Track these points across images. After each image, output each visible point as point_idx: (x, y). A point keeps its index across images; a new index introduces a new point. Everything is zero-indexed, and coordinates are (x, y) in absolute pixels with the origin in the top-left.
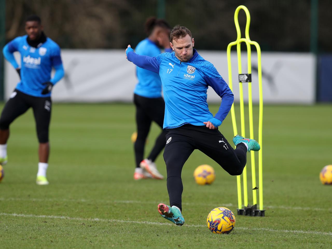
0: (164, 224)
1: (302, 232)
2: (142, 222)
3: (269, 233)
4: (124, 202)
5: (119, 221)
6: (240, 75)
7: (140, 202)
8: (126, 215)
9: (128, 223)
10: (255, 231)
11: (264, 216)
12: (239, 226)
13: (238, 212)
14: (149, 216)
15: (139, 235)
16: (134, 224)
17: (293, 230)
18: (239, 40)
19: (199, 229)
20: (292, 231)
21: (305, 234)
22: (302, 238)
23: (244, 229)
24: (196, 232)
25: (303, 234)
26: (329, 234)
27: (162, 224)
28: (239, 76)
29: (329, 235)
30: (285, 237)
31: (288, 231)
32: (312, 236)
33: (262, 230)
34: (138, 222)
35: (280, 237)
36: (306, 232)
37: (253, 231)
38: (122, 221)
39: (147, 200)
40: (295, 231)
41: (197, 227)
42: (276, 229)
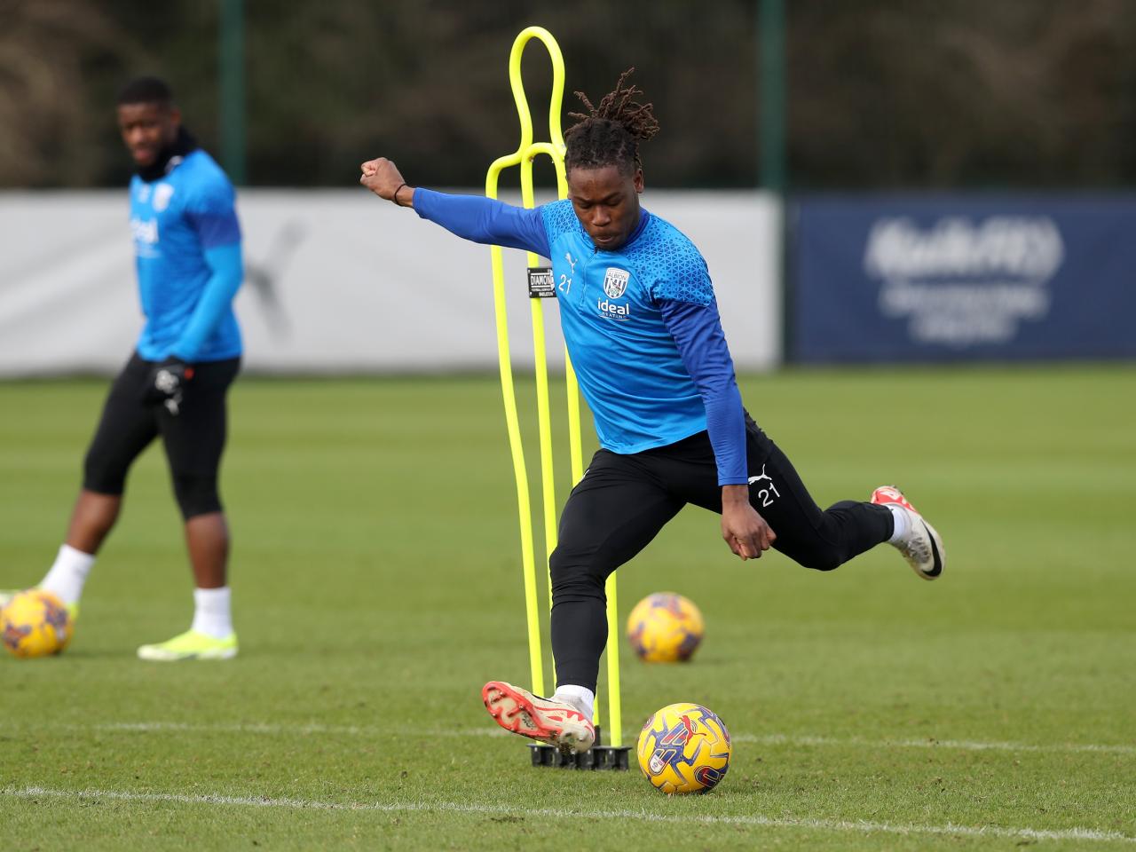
0: (275, 802)
1: (763, 820)
2: (199, 799)
3: (647, 828)
4: (127, 727)
5: (114, 795)
6: (533, 270)
7: (184, 726)
8: (138, 774)
9: (148, 801)
10: (597, 821)
11: (627, 767)
12: (540, 806)
13: (534, 756)
14: (221, 776)
15: (190, 844)
16: (169, 804)
17: (731, 814)
18: (528, 148)
19: (401, 818)
20: (728, 820)
21: (774, 827)
22: (765, 843)
23: (559, 814)
24: (390, 827)
25: (768, 830)
26: (858, 826)
27: (267, 803)
28: (529, 276)
29: (859, 831)
30: (704, 839)
31: (715, 820)
32: (798, 836)
33: (622, 816)
34: (182, 798)
35: (689, 840)
36: (779, 822)
37: (591, 821)
38: (125, 796)
39: (210, 721)
40: (737, 820)
41: (394, 812)
42: (672, 814)
